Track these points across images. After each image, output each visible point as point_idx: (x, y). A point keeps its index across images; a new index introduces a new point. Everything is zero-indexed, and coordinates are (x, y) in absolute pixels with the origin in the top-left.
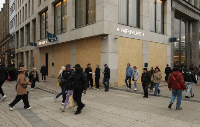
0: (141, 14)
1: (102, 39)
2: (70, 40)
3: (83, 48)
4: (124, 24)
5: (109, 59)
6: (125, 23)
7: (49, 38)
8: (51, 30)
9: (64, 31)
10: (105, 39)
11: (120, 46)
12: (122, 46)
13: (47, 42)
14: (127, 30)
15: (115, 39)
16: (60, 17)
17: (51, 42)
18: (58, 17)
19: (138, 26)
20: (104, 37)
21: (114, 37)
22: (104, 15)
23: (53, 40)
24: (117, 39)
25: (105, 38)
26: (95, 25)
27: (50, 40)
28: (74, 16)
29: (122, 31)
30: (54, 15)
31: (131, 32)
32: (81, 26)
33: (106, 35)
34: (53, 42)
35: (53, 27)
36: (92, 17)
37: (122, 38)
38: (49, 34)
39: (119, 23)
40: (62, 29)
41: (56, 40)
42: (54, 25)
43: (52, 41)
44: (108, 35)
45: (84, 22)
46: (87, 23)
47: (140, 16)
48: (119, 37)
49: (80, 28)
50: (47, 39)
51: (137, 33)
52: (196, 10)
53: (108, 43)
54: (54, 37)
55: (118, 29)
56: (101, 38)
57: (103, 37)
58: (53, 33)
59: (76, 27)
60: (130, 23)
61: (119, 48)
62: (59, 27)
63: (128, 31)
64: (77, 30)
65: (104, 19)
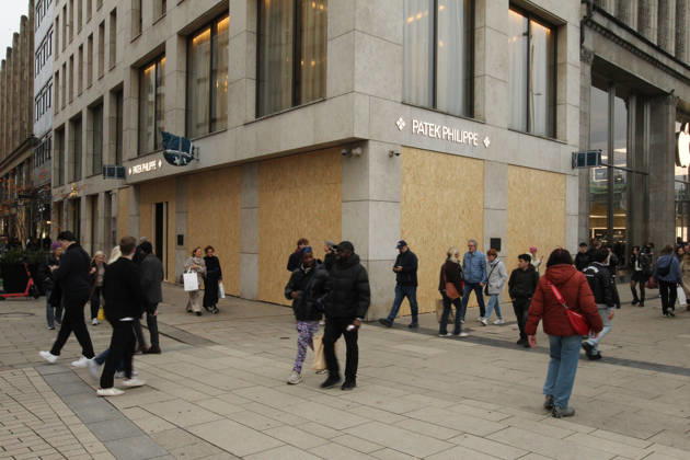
0: (477, 72)
1: (349, 155)
2: (239, 158)
3: (281, 187)
4: (421, 104)
5: (371, 225)
6: (425, 100)
7: (169, 151)
8: (174, 125)
9: (219, 126)
10: (358, 156)
11: (408, 178)
12: (414, 178)
13: (160, 164)
14: (433, 127)
15: (392, 154)
16: (205, 80)
17: (176, 164)
18: (199, 81)
19: (470, 111)
20: (355, 148)
21: (387, 149)
22: (353, 74)
23: (183, 156)
24: (398, 154)
25: (358, 151)
26: (323, 108)
27: (170, 159)
28: (254, 76)
29: (416, 129)
30: (184, 74)
31: (444, 133)
32: (275, 111)
33: (362, 143)
34: (183, 164)
35: (182, 113)
36: (313, 81)
37: (413, 151)
38: (167, 137)
39: (403, 103)
40: (212, 121)
41: (192, 158)
42: (184, 107)
43: (177, 161)
44: (367, 140)
45: (287, 96)
46: (297, 102)
47: (476, 79)
48: (406, 149)
49: (271, 119)
50: (161, 155)
51: (465, 134)
52: (664, 60)
53: (367, 169)
54: (186, 148)
55: (401, 123)
56: (344, 151)
57: (350, 149)
58: (181, 134)
59: (258, 114)
60: (442, 104)
61: (404, 188)
62: (201, 114)
63: (437, 130)
64: (263, 125)
65: (353, 85)
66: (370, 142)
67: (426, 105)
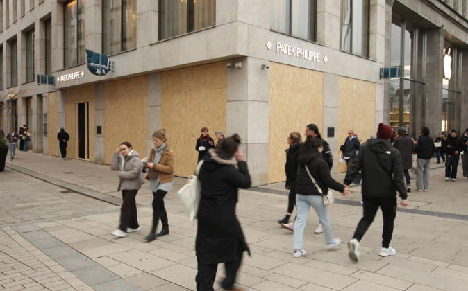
0: (319, 9)
1: (232, 67)
2: (146, 70)
3: (179, 91)
4: (281, 31)
5: (249, 118)
6: (284, 28)
7: (92, 64)
8: (93, 44)
9: (128, 45)
10: (239, 68)
11: (274, 85)
12: (278, 85)
13: (83, 74)
14: (291, 48)
15: (264, 67)
16: (117, 9)
17: (97, 74)
18: (112, 10)
19: (313, 37)
20: (237, 62)
21: (260, 63)
22: (237, 8)
23: (102, 68)
24: (267, 67)
25: (240, 64)
26: (211, 34)
27: (93, 70)
28: (157, 10)
29: (280, 49)
30: (101, 8)
31: (298, 52)
32: (173, 35)
33: (242, 59)
34: (103, 74)
35: (100, 37)
36: (203, 10)
37: (277, 65)
38: (90, 53)
39: (271, 30)
40: (124, 40)
41: (109, 70)
42: (101, 32)
43: (98, 72)
44: (246, 57)
45: (183, 21)
46: (190, 28)
47: (318, 14)
48: (272, 64)
49: (172, 41)
50: (86, 66)
51: (311, 53)
53: (246, 78)
54: (104, 62)
55: (270, 45)
56: (229, 65)
57: (234, 62)
58: (98, 50)
59: (160, 37)
60: (295, 33)
61: (271, 91)
62: (117, 37)
63: (293, 51)
64: (165, 46)
65: (237, 17)
66: (248, 58)
67: (284, 32)
